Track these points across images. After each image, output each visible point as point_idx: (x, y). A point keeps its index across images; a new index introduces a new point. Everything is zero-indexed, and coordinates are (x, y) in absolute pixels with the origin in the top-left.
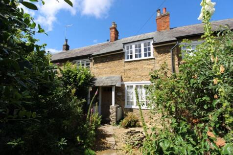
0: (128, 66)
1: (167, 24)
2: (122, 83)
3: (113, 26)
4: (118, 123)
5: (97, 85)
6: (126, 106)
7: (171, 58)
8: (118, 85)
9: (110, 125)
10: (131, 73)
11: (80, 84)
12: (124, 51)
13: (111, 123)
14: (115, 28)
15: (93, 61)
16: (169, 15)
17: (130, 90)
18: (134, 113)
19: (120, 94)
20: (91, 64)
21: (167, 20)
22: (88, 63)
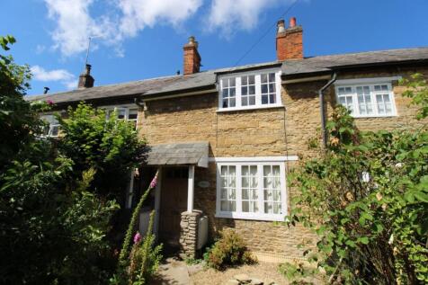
0: (225, 123)
1: (297, 48)
2: (211, 159)
3: (191, 43)
4: (199, 254)
5: (152, 161)
6: (219, 214)
7: (320, 109)
8: (203, 163)
9: (181, 259)
10: (232, 139)
11: (109, 157)
12: (217, 90)
13: (182, 255)
14: (195, 49)
15: (145, 108)
16: (301, 31)
17: (227, 176)
18: (237, 230)
19: (206, 184)
20: (140, 115)
21: (298, 41)
22: (133, 113)
